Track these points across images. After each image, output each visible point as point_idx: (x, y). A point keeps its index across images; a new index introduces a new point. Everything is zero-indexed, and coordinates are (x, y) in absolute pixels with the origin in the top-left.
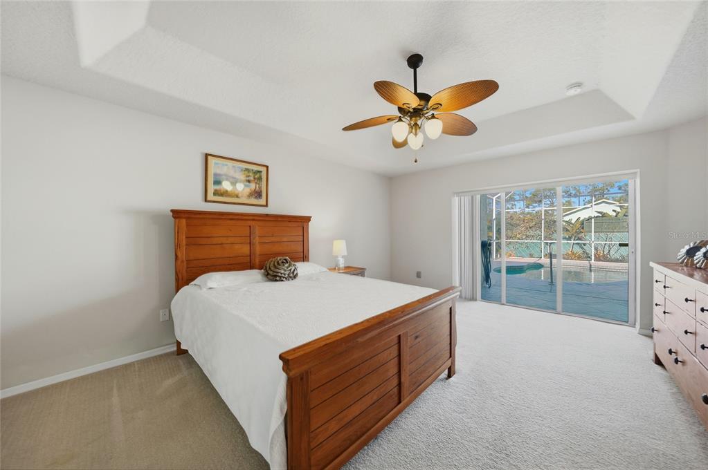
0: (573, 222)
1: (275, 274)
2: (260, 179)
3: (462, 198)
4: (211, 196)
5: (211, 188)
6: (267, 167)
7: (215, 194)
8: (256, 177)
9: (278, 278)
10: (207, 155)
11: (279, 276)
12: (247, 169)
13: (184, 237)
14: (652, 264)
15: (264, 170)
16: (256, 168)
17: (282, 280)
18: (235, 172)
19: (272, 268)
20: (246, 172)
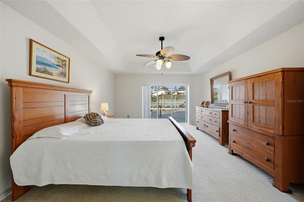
0: (156, 96)
1: (95, 122)
2: (65, 65)
3: (145, 87)
4: (34, 72)
5: (34, 66)
6: (69, 59)
7: (37, 71)
8: (63, 63)
9: (98, 124)
10: (31, 41)
11: (98, 123)
12: (58, 58)
13: (21, 102)
14: (196, 107)
15: (67, 60)
16: (63, 58)
17: (100, 125)
18: (51, 57)
19: (93, 119)
20: (58, 59)
